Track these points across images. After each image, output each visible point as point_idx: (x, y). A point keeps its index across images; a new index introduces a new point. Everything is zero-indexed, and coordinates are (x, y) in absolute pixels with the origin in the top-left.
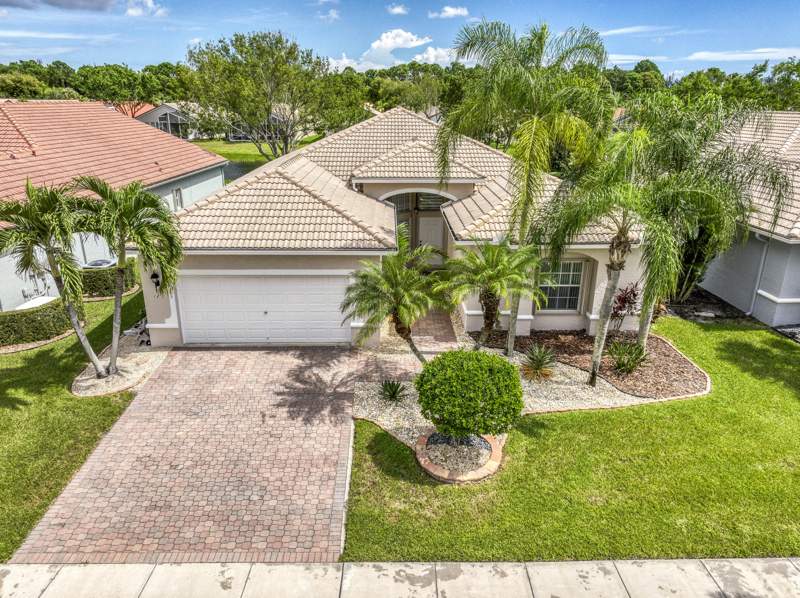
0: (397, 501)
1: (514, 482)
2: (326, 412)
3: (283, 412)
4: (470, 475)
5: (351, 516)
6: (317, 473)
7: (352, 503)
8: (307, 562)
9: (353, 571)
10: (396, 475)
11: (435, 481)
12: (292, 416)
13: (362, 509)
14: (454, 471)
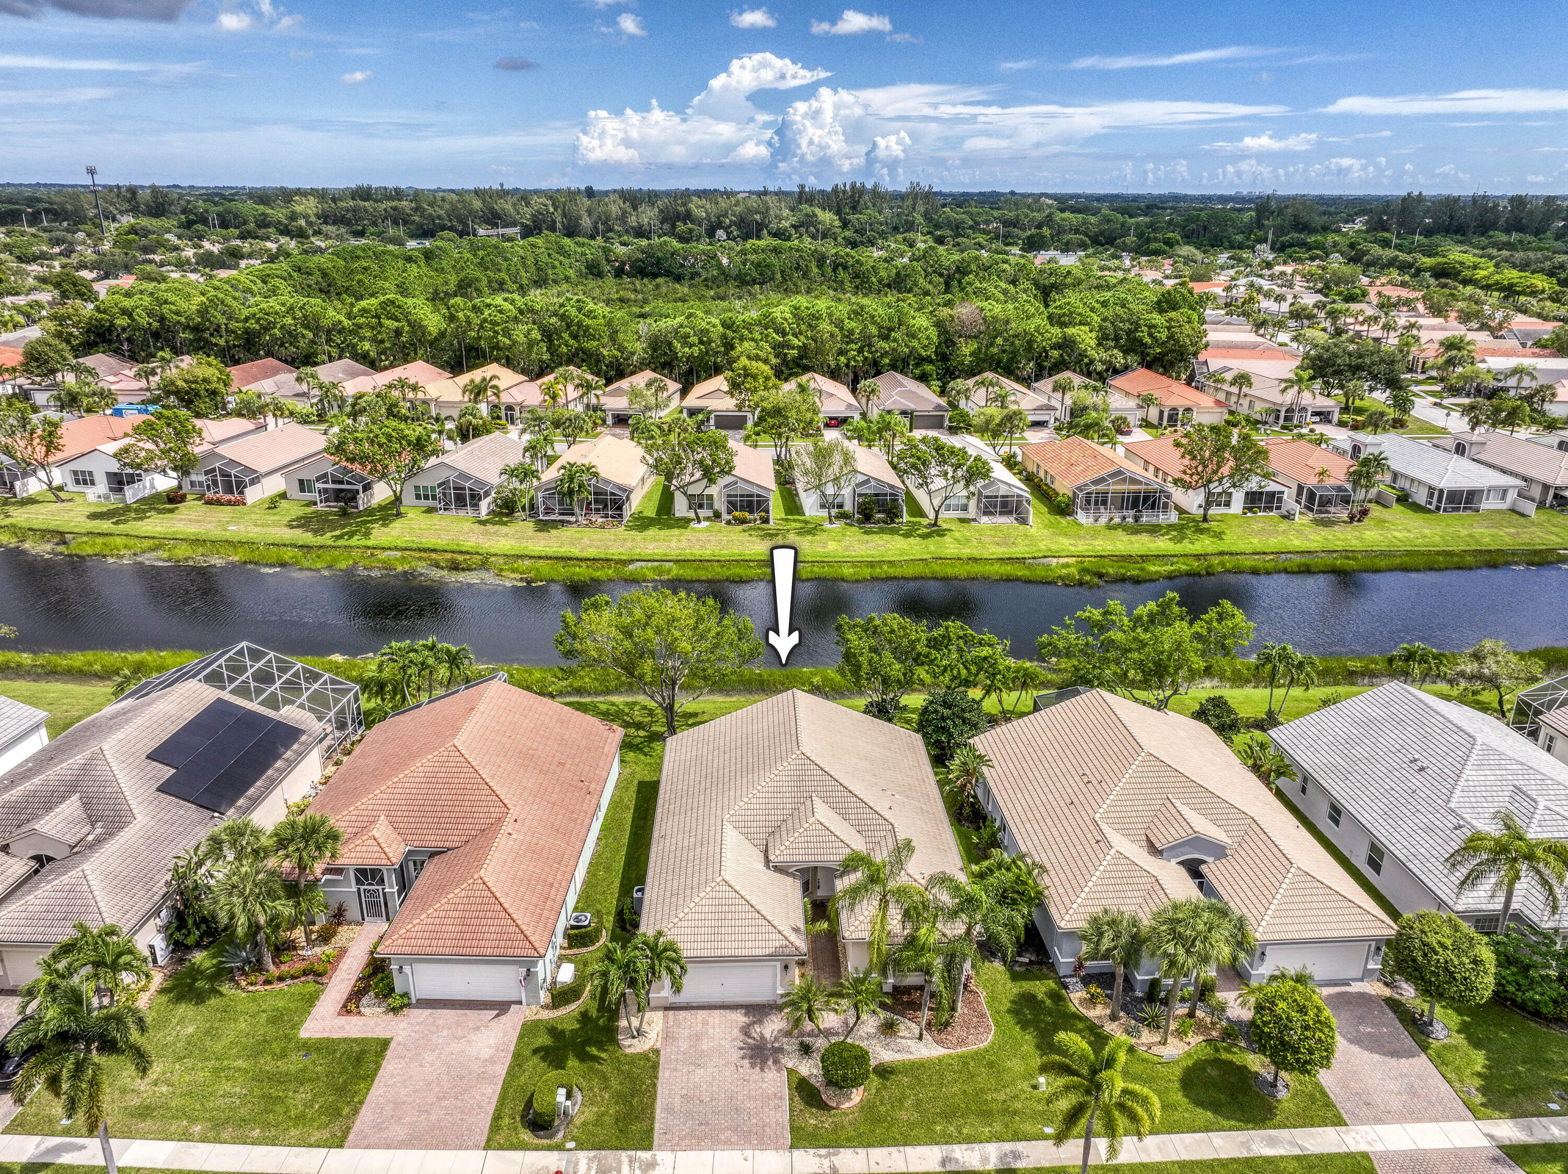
0: (812, 1119)
1: (867, 1108)
2: (770, 1063)
3: (746, 1062)
4: (847, 1105)
5: (792, 1127)
6: (772, 1104)
7: (792, 1120)
8: (776, 1149)
9: (796, 1153)
10: (811, 1106)
11: (829, 1108)
12: (753, 1065)
13: (796, 1124)
14: (839, 1103)
